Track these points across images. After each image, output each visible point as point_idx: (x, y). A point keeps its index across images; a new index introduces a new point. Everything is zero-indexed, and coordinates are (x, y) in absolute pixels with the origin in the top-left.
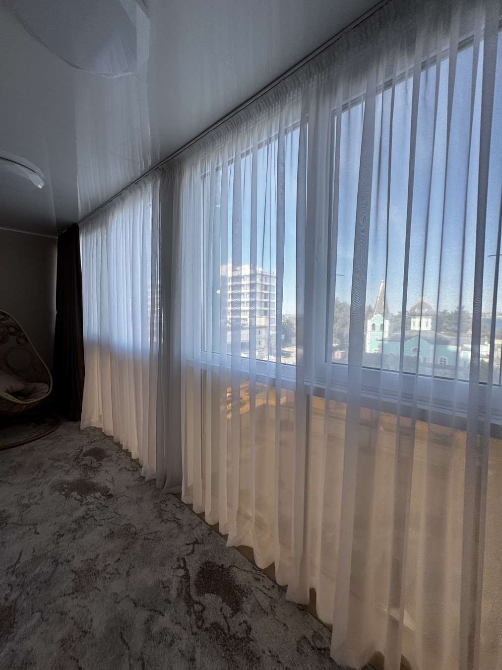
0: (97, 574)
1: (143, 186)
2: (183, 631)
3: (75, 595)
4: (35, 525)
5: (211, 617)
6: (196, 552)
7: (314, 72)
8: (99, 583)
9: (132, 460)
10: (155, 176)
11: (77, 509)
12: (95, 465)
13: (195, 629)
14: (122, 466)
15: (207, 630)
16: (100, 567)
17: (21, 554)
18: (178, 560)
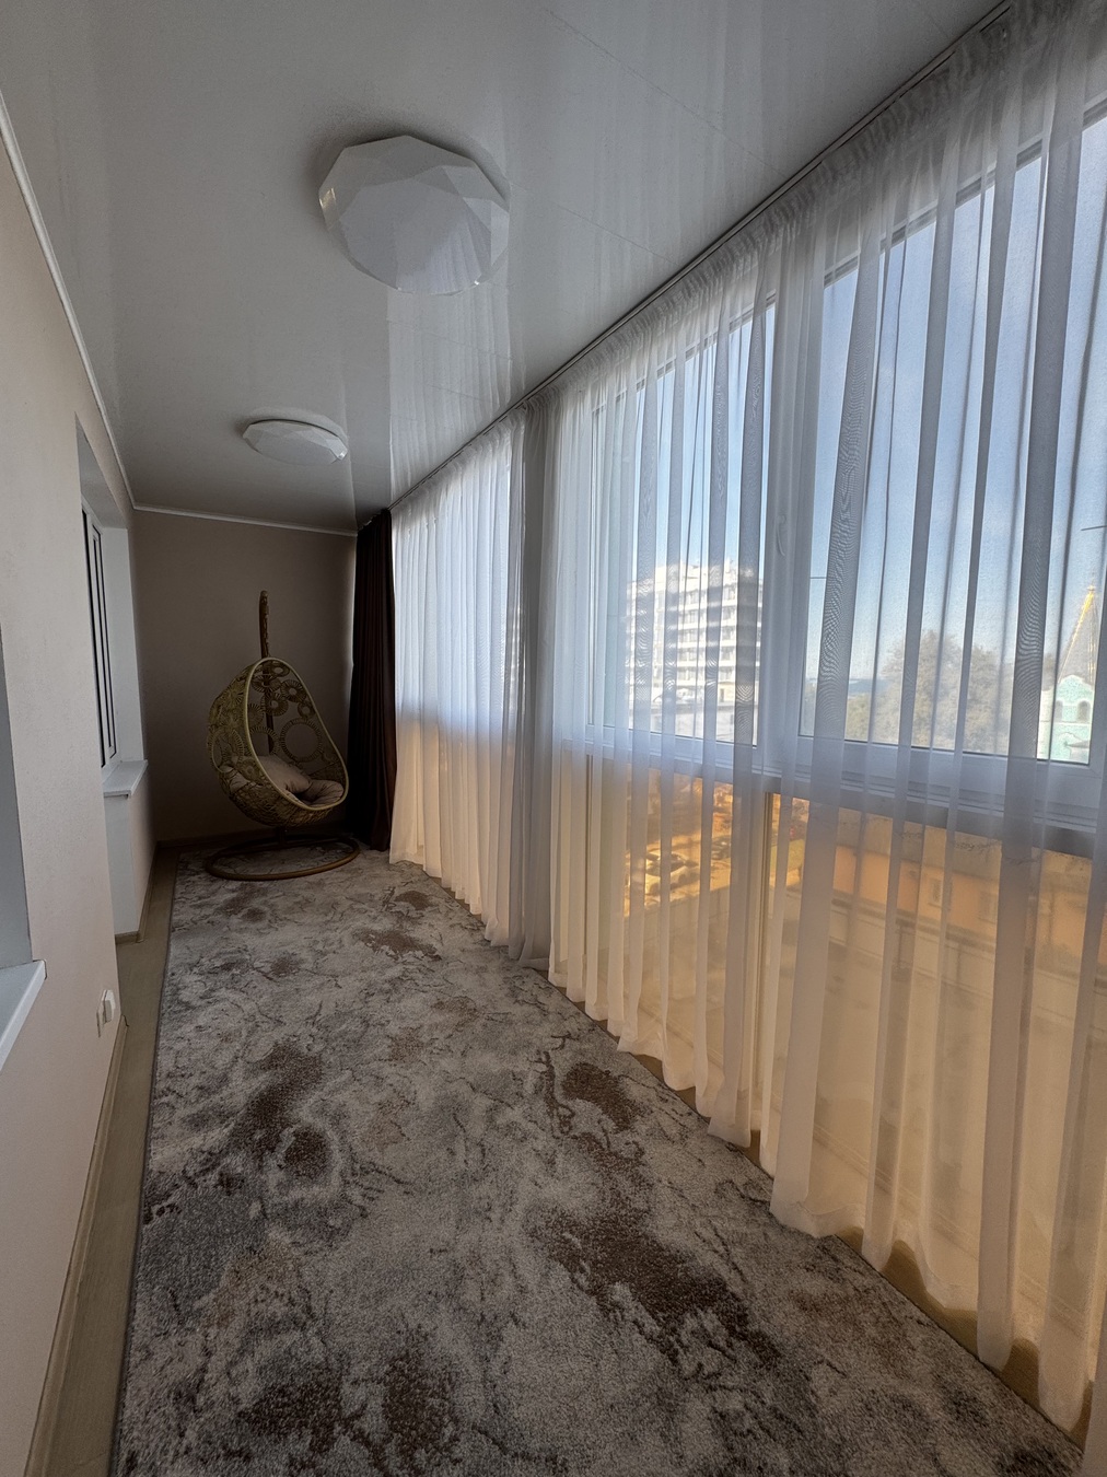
0: (420, 1046)
1: (497, 437)
2: (539, 1131)
3: (392, 1063)
4: (335, 976)
5: (582, 1126)
6: (567, 1048)
7: (778, 223)
8: (424, 1057)
9: (471, 915)
10: (517, 418)
11: (390, 967)
12: (413, 914)
13: (557, 1133)
14: (455, 921)
15: (575, 1138)
16: (425, 1039)
17: (321, 1006)
18: (538, 1052)
